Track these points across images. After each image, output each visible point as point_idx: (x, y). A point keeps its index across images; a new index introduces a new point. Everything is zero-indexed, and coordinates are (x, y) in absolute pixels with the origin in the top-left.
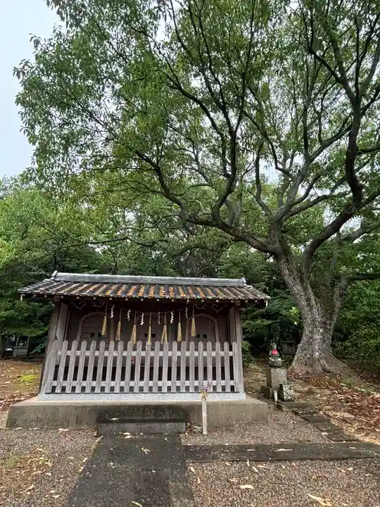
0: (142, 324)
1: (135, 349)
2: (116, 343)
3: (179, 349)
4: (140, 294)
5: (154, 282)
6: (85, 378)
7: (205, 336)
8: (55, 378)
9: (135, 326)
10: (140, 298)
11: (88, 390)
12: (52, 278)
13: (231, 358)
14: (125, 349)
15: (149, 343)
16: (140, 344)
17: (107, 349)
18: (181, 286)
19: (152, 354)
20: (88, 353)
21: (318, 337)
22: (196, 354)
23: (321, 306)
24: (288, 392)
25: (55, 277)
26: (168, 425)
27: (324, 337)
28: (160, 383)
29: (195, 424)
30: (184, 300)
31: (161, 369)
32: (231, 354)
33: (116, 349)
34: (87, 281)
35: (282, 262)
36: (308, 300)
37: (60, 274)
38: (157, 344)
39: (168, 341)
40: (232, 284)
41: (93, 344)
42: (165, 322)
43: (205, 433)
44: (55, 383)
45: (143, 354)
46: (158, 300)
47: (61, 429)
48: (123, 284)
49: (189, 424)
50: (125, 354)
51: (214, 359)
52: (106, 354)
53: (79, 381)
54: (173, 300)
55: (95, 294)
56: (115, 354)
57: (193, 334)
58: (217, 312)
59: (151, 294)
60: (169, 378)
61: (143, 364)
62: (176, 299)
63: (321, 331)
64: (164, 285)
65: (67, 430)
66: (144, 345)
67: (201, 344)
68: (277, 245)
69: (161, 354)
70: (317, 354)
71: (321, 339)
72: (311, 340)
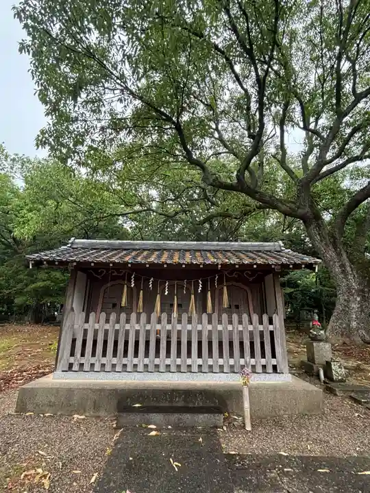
0: (166, 294)
1: (159, 322)
2: (139, 314)
3: (210, 322)
4: (163, 260)
5: (179, 247)
6: (104, 355)
7: (237, 307)
8: (72, 354)
9: (158, 296)
10: (163, 263)
11: (108, 368)
12: (69, 245)
13: (272, 333)
14: (149, 322)
15: (175, 315)
16: (164, 316)
17: (128, 321)
18: (209, 251)
19: (179, 327)
20: (107, 327)
21: (355, 306)
22: (230, 328)
23: (357, 273)
24: (338, 371)
25: (72, 243)
26: (201, 416)
27: (361, 306)
28: (189, 362)
29: (233, 413)
30: (214, 266)
31: (189, 343)
32: (271, 328)
33: (138, 321)
34: (106, 247)
35: (312, 227)
36: (343, 266)
37: (77, 241)
38: (185, 317)
39: (196, 313)
40: (267, 248)
41: (113, 317)
42: (192, 291)
43: (249, 428)
44: (72, 360)
45: (169, 327)
46: (184, 266)
47: (76, 416)
48: (144, 250)
49: (227, 414)
50: (148, 327)
51: (251, 333)
52: (127, 327)
53: (98, 358)
54: (201, 266)
55: (111, 260)
56: (137, 327)
57: (226, 304)
58: (251, 279)
59: (176, 259)
60: (200, 355)
61: (169, 337)
62: (204, 265)
63: (358, 299)
64: (189, 250)
65: (83, 417)
66: (169, 316)
67: (235, 317)
68: (307, 209)
69: (189, 327)
70: (354, 324)
71: (358, 308)
72: (347, 309)
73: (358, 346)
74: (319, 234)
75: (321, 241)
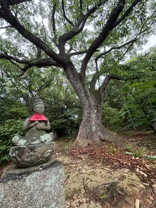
21: (94, 116)
23: (93, 96)
27: (97, 115)
36: (85, 92)
63: (95, 111)
70: (94, 128)
71: (96, 117)
72: (89, 119)
73: (98, 145)
74: (72, 74)
75: (73, 77)
